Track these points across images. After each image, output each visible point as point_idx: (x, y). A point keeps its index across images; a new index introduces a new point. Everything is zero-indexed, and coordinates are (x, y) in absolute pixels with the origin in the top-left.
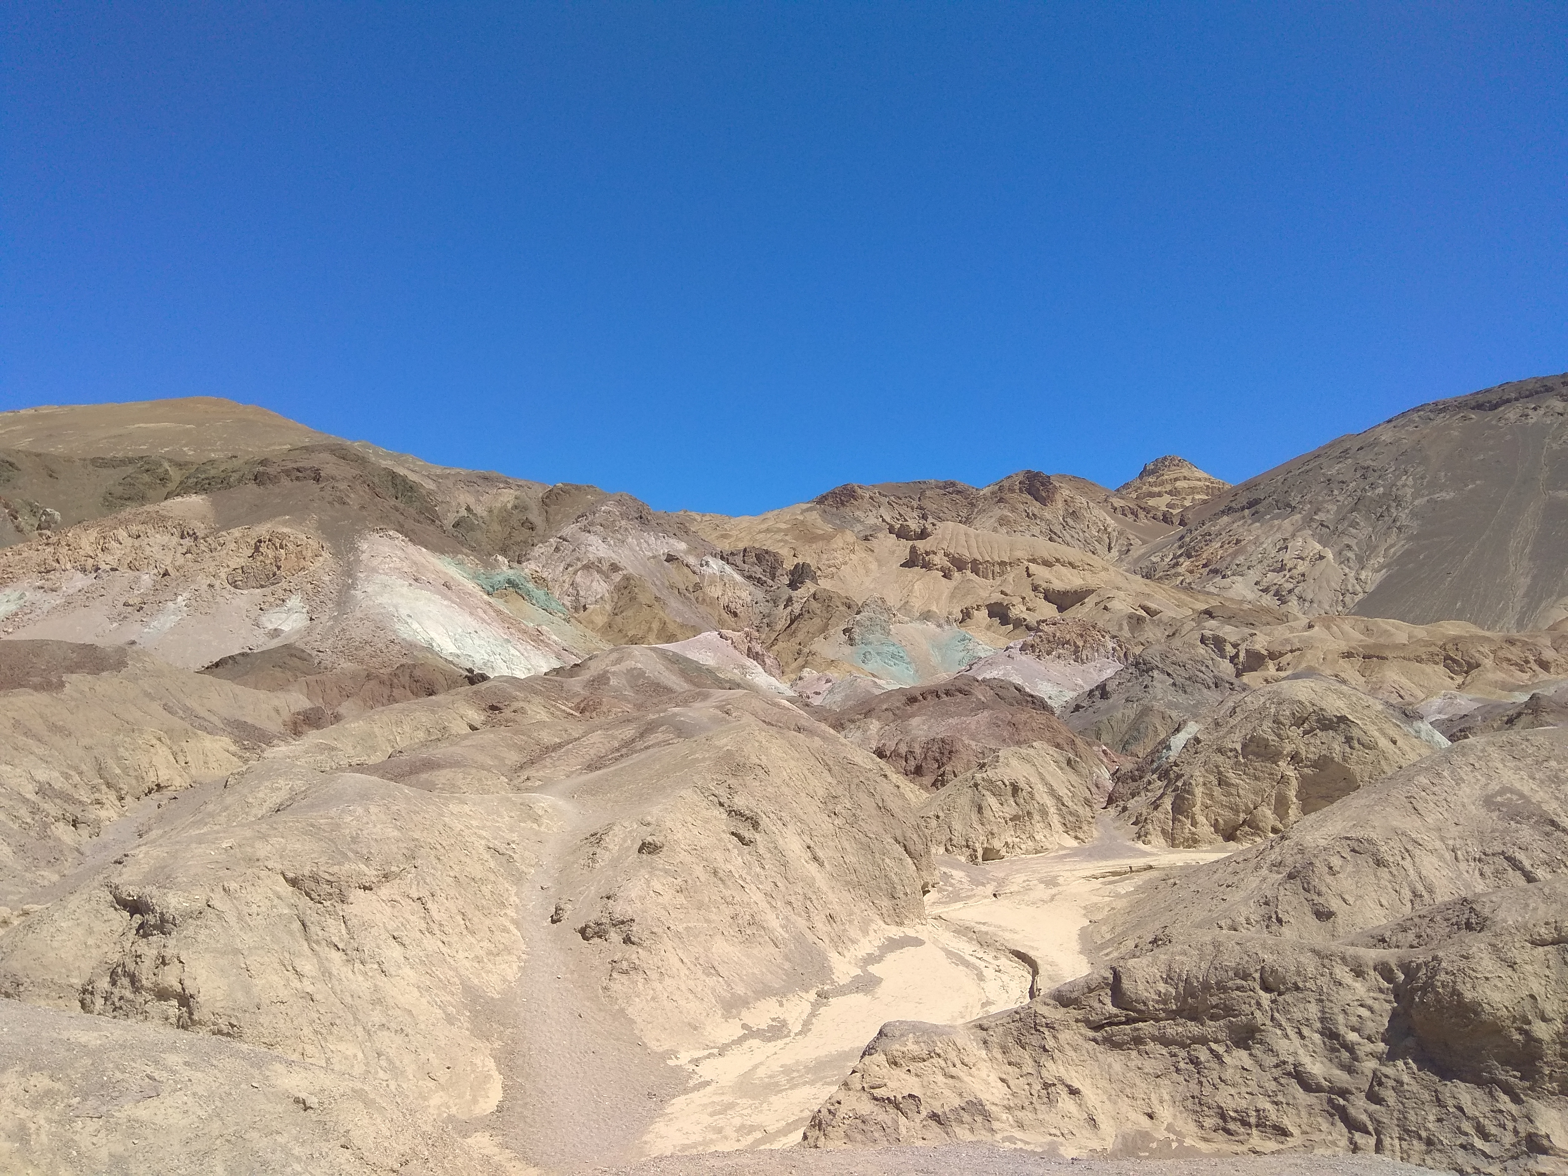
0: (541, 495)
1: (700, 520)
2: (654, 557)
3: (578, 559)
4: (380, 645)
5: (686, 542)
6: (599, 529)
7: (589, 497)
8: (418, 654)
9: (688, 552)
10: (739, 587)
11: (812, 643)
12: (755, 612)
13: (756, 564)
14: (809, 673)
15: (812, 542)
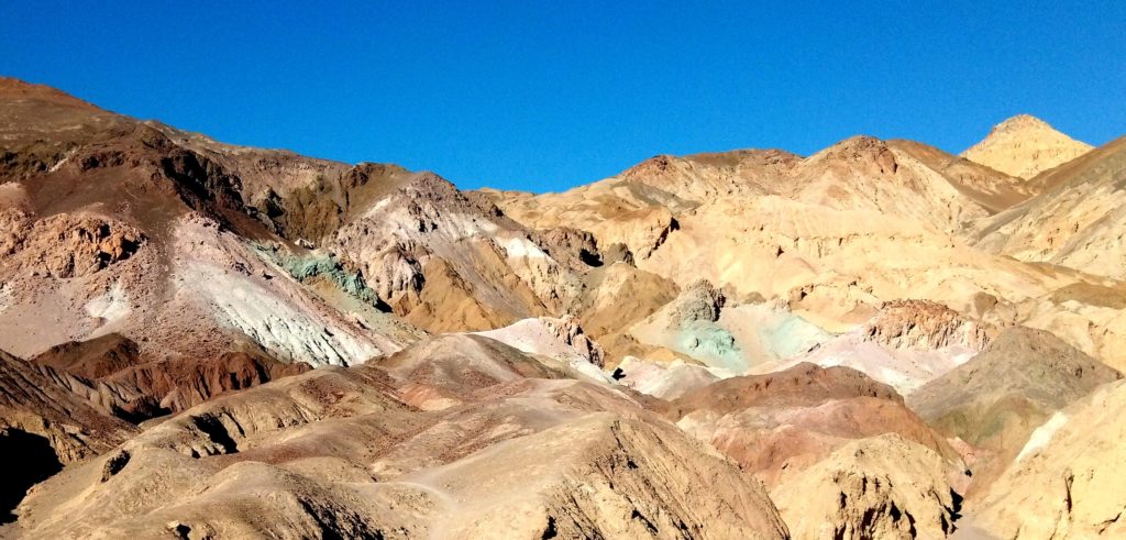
0: (344, 174)
2: (461, 240)
4: (201, 334)
5: (496, 223)
6: (405, 210)
7: (393, 176)
8: (239, 343)
9: (496, 234)
10: (552, 270)
11: (632, 328)
12: (569, 296)
13: (569, 246)
14: (632, 361)
15: (625, 220)
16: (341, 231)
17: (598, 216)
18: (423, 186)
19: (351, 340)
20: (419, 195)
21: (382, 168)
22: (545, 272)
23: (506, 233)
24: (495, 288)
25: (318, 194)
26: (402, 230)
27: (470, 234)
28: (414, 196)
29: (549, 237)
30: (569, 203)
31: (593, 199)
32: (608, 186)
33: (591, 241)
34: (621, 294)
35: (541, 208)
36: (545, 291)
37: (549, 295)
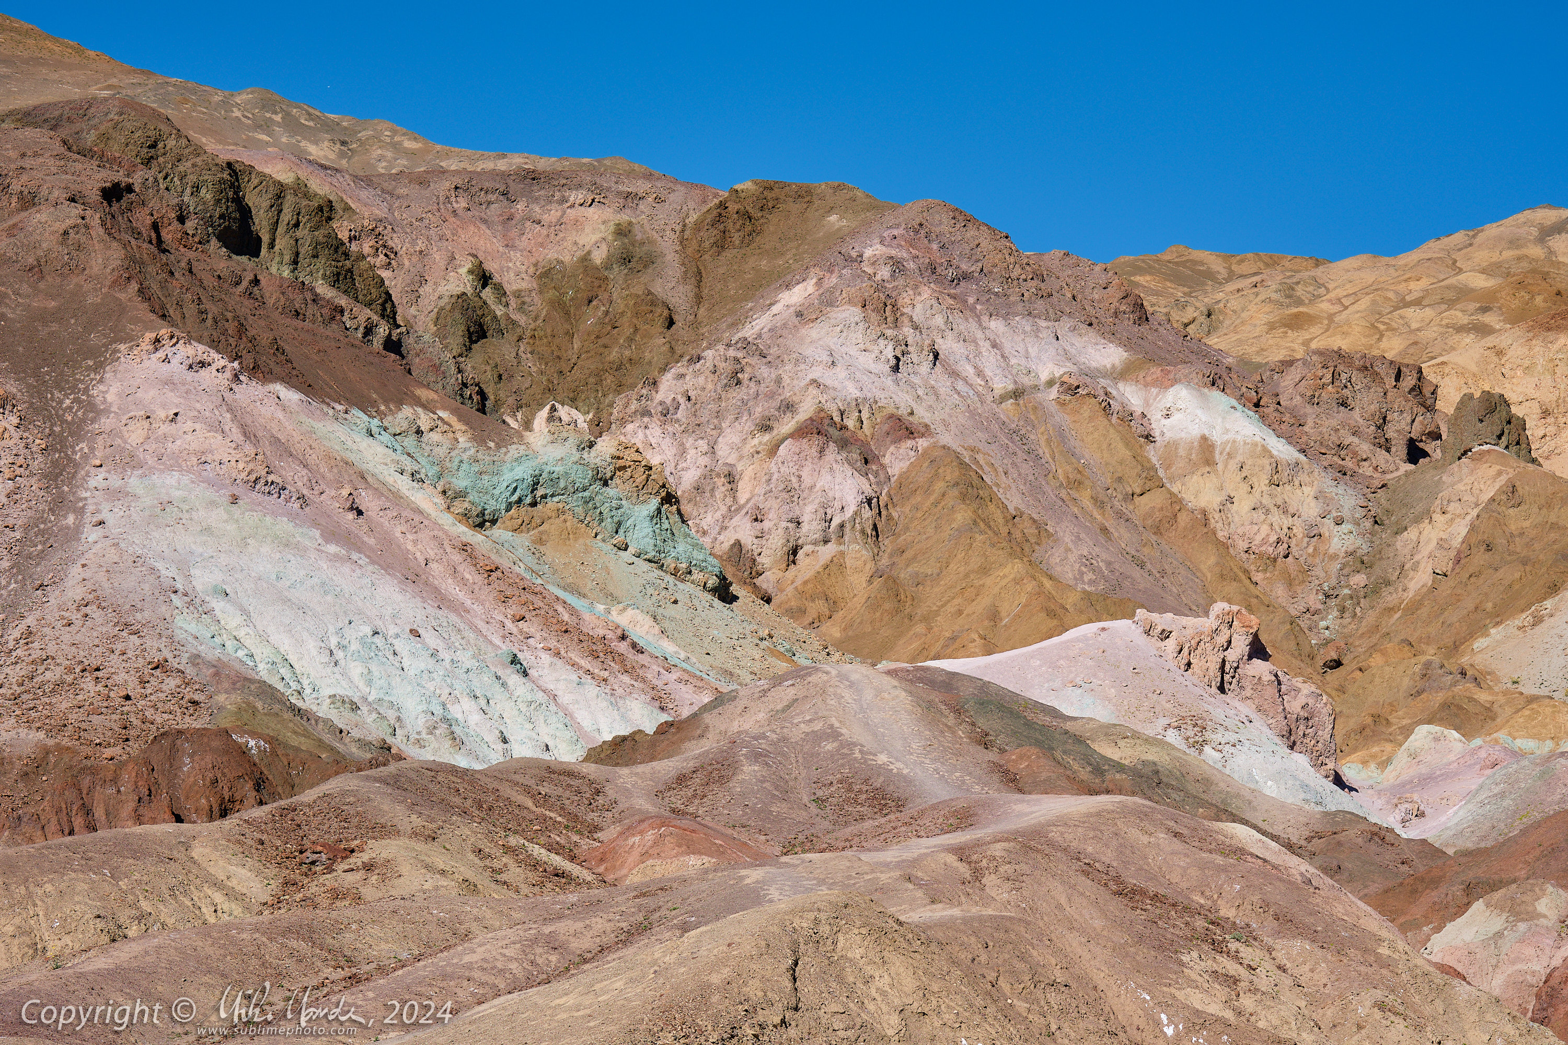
0: (693, 217)
1: (1224, 273)
2: (1017, 394)
3: (789, 407)
4: (120, 678)
5: (1126, 344)
6: (853, 313)
7: (833, 218)
8: (227, 700)
9: (1124, 373)
10: (1284, 475)
11: (1479, 643)
12: (1331, 551)
13: (1344, 404)
14: (1437, 739)
15: (1558, 327)
16: (667, 382)
18: (911, 244)
19: (591, 689)
20: (897, 266)
21: (804, 195)
22: (1261, 482)
23: (1156, 371)
24: (1104, 530)
25: (617, 274)
26: (840, 372)
27: (1044, 376)
28: (884, 272)
29: (1287, 382)
30: (1413, 285)
31: (1483, 271)
32: (1535, 232)
33: (1417, 390)
34: (1473, 541)
35: (1330, 301)
36: (1258, 539)
37: (1271, 549)
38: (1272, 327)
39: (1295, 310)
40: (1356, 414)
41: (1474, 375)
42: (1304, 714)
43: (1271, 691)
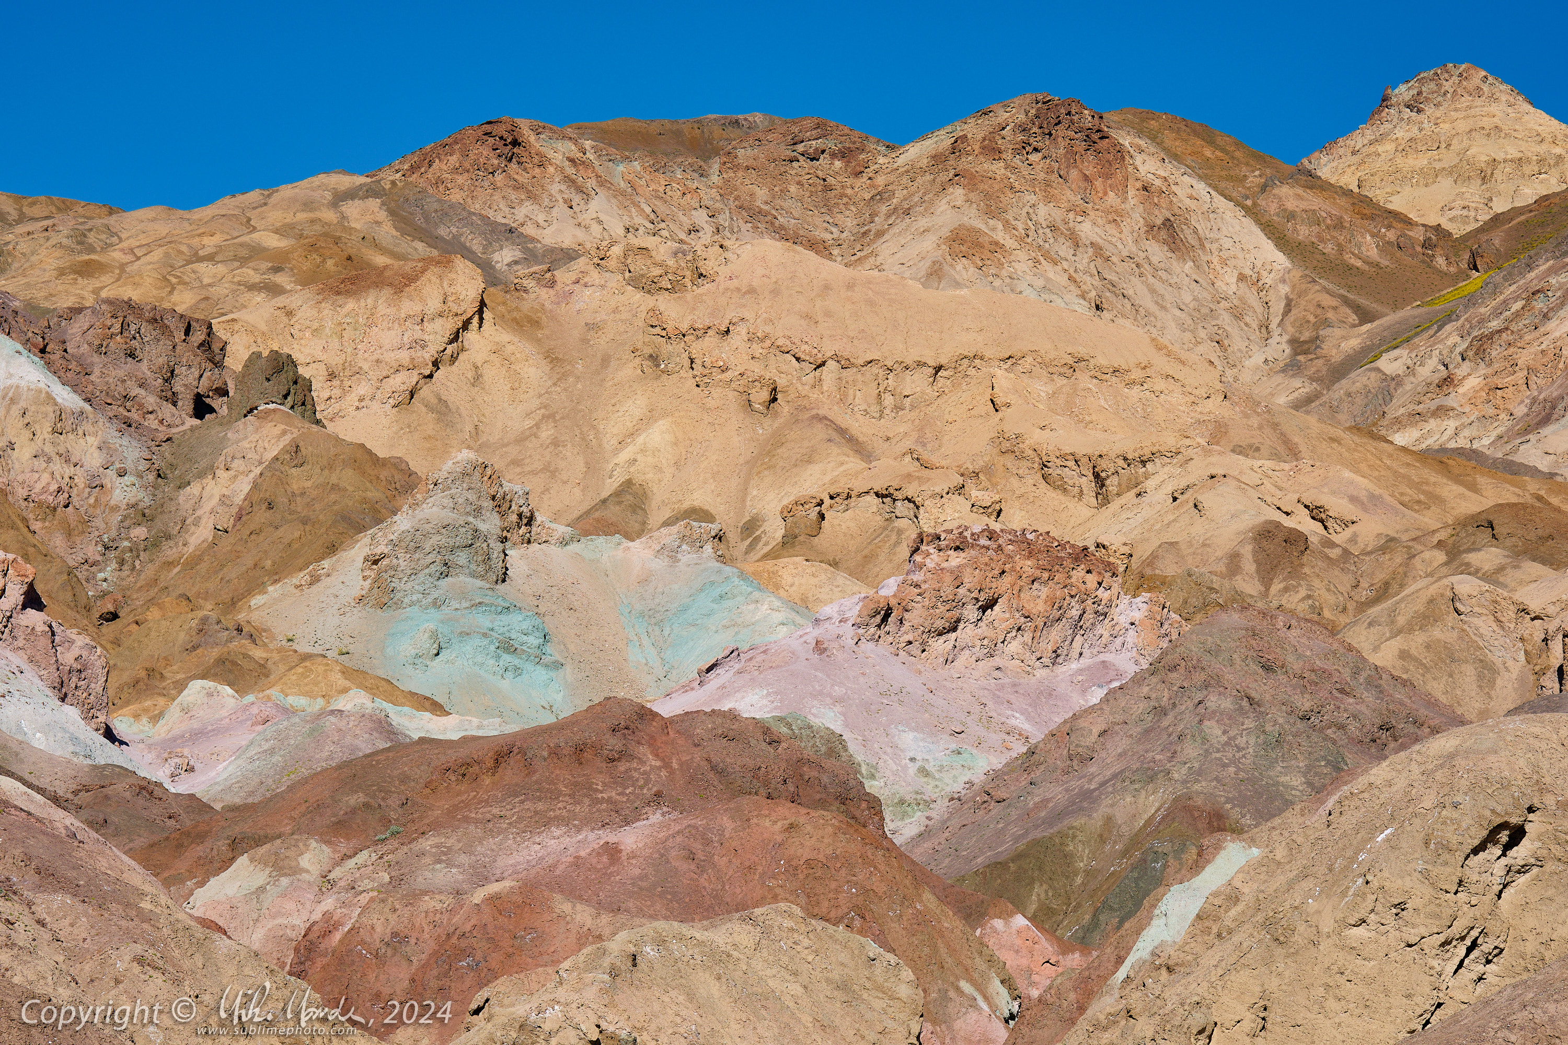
10: (68, 423)
11: (257, 600)
12: (112, 503)
13: (132, 355)
14: (210, 695)
15: (347, 291)
17: (281, 279)
22: (44, 430)
29: (75, 329)
30: (206, 240)
31: (276, 231)
32: (328, 196)
33: (206, 345)
34: (255, 498)
35: (122, 250)
36: (38, 487)
37: (51, 498)
38: (61, 272)
39: (87, 257)
40: (144, 366)
41: (263, 333)
42: (77, 666)
43: (45, 642)
